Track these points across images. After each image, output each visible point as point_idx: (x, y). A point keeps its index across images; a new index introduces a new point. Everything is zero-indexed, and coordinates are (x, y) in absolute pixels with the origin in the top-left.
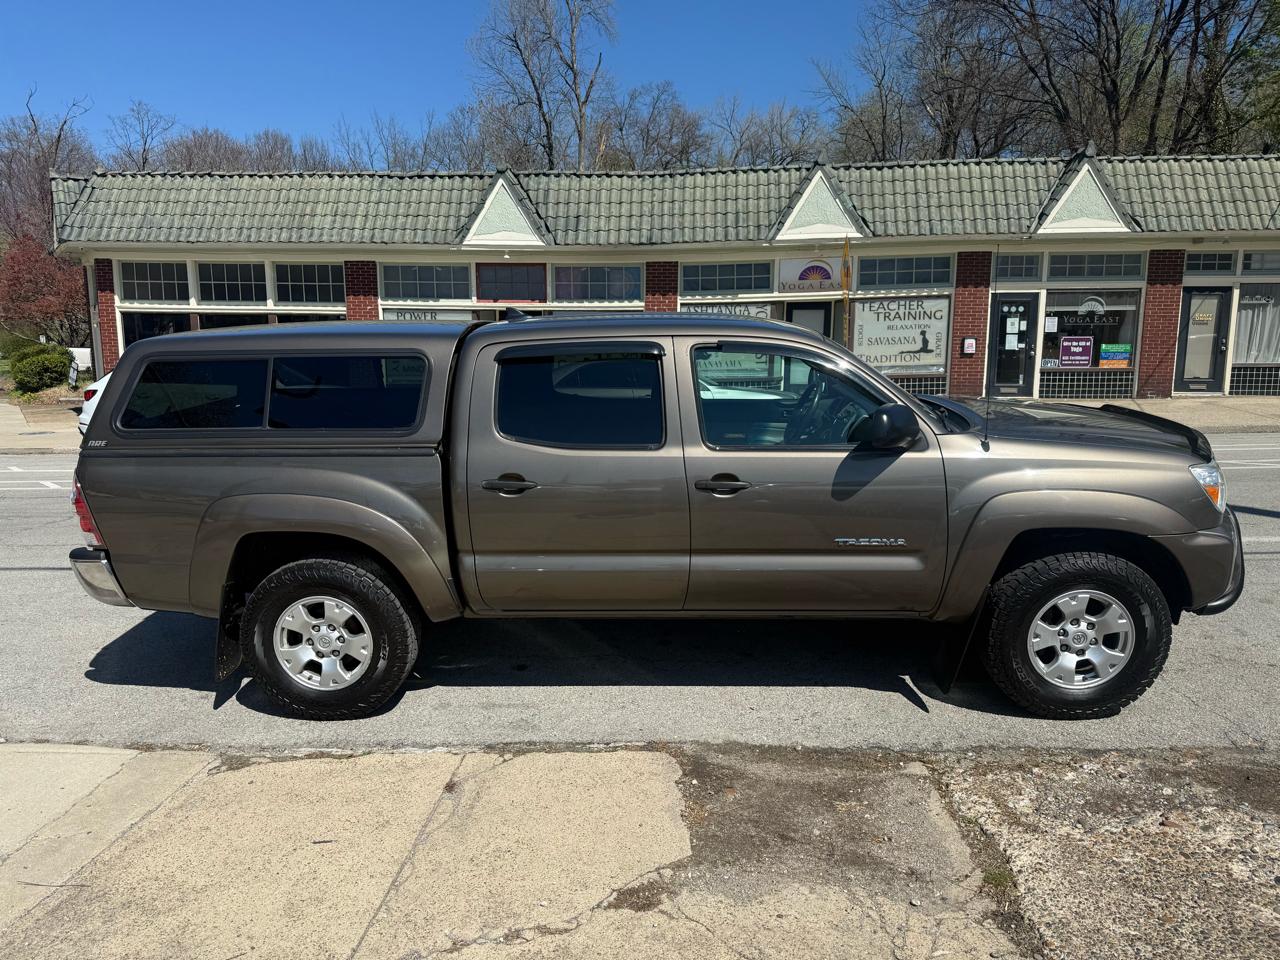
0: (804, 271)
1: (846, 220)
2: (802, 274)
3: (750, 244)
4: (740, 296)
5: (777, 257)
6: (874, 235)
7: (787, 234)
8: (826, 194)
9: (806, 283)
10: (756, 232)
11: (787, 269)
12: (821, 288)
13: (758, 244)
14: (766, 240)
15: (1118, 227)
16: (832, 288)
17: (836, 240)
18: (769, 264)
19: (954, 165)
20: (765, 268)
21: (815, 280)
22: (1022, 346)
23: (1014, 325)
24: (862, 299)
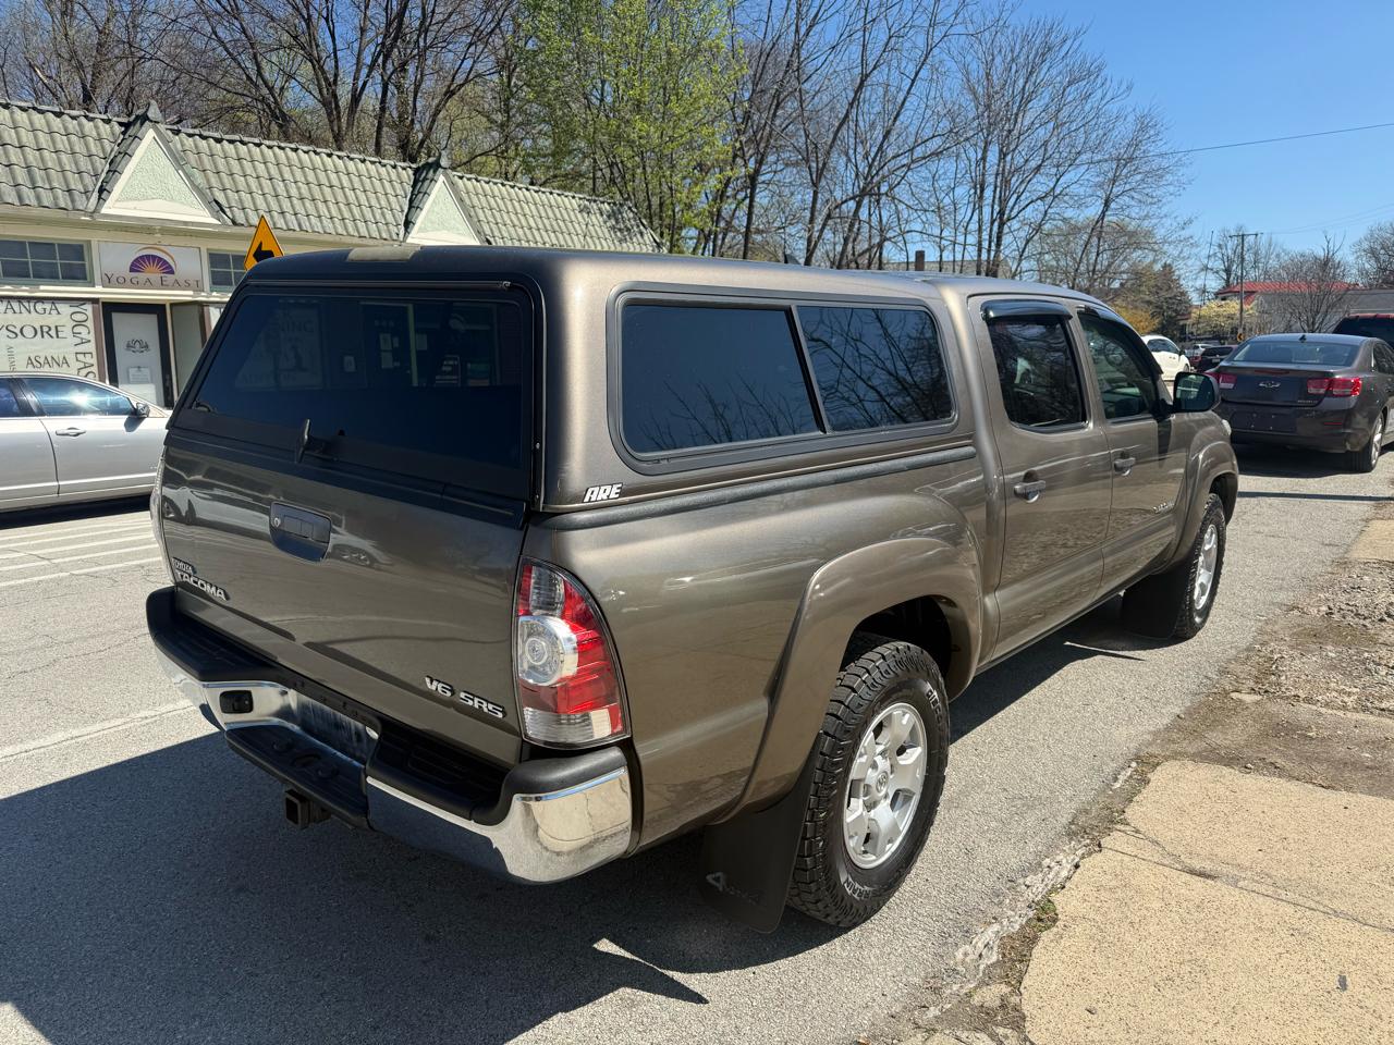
0: (136, 260)
1: (194, 199)
2: (133, 264)
3: (61, 214)
4: (42, 288)
5: (95, 239)
6: (234, 223)
7: (113, 207)
8: (164, 164)
9: (141, 276)
10: (68, 198)
11: (110, 256)
12: (163, 285)
13: (72, 215)
14: (85, 212)
15: (475, 242)
16: (177, 285)
17: (186, 223)
18: (81, 246)
19: (305, 152)
20: (77, 251)
21: (153, 274)
22: (397, 364)
23: (387, 342)
24: (217, 303)
